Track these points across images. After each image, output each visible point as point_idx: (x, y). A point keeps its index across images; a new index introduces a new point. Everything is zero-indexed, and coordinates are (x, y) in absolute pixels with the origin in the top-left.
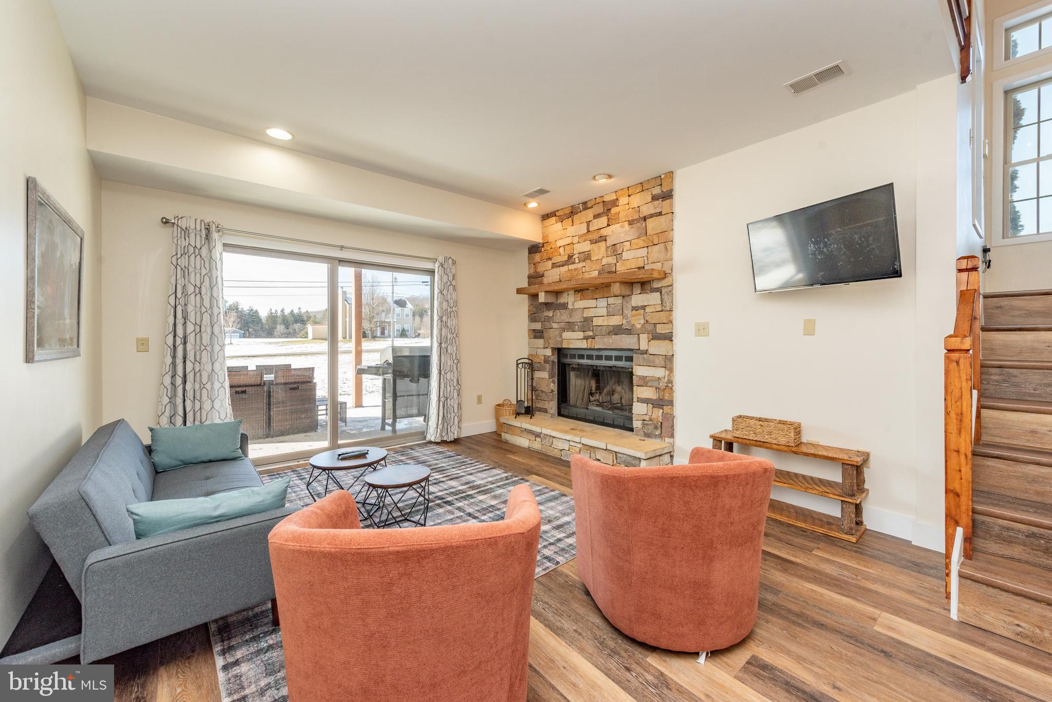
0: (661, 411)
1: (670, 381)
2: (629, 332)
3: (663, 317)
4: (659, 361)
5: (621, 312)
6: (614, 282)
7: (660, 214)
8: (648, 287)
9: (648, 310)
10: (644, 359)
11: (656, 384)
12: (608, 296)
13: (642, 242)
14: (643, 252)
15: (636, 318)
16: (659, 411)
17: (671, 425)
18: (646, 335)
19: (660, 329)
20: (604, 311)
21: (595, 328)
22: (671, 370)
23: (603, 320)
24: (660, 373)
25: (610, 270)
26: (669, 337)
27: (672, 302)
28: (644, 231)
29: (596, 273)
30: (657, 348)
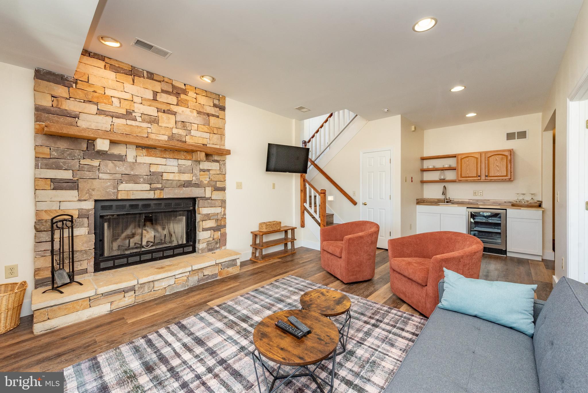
0: (220, 232)
1: (225, 214)
2: (197, 185)
3: (221, 177)
4: (218, 203)
5: (191, 172)
6: (201, 151)
7: (218, 117)
8: (210, 158)
9: (211, 172)
10: (208, 203)
11: (216, 217)
12: (179, 158)
13: (206, 129)
14: (207, 135)
15: (204, 176)
16: (218, 233)
17: (225, 239)
18: (210, 188)
19: (219, 185)
20: (176, 169)
21: (164, 181)
22: (225, 208)
23: (174, 176)
24: (218, 210)
25: (180, 139)
26: (223, 189)
27: (225, 170)
28: (208, 122)
29: (165, 138)
30: (217, 195)
